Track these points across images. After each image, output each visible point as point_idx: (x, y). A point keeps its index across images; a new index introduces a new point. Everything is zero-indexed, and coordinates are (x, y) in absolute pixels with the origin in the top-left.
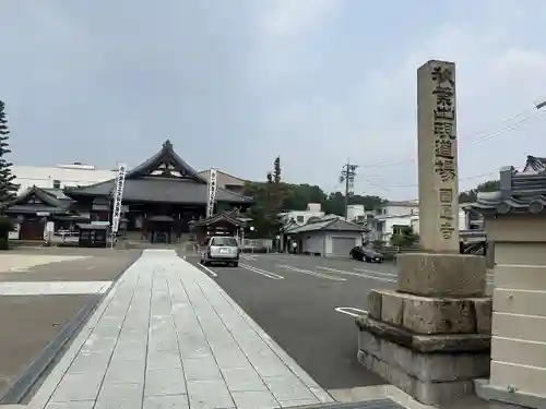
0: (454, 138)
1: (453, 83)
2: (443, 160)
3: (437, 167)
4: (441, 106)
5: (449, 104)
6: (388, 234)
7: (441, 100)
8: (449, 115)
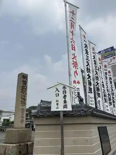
0: (26, 94)
1: (27, 80)
2: (23, 100)
3: (21, 102)
4: (24, 85)
5: (26, 85)
6: (2, 122)
7: (24, 83)
8: (26, 88)
